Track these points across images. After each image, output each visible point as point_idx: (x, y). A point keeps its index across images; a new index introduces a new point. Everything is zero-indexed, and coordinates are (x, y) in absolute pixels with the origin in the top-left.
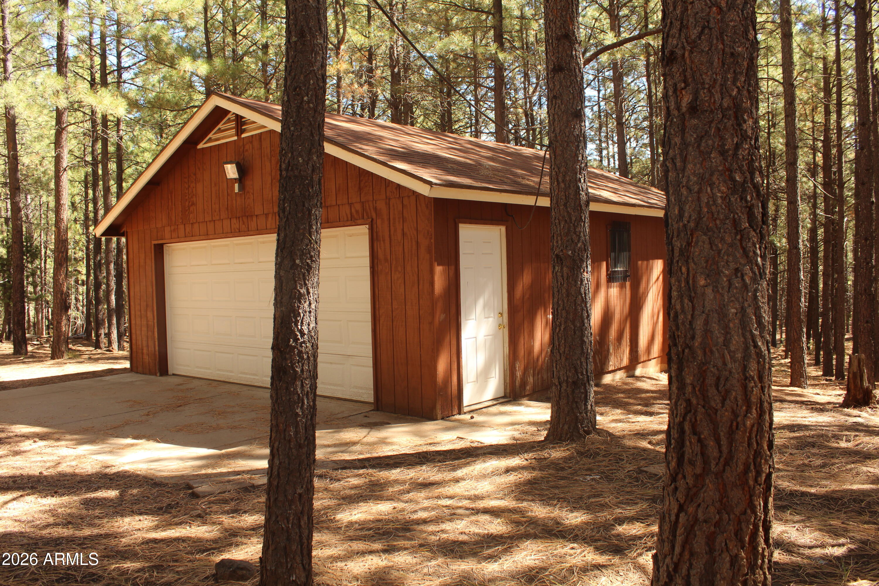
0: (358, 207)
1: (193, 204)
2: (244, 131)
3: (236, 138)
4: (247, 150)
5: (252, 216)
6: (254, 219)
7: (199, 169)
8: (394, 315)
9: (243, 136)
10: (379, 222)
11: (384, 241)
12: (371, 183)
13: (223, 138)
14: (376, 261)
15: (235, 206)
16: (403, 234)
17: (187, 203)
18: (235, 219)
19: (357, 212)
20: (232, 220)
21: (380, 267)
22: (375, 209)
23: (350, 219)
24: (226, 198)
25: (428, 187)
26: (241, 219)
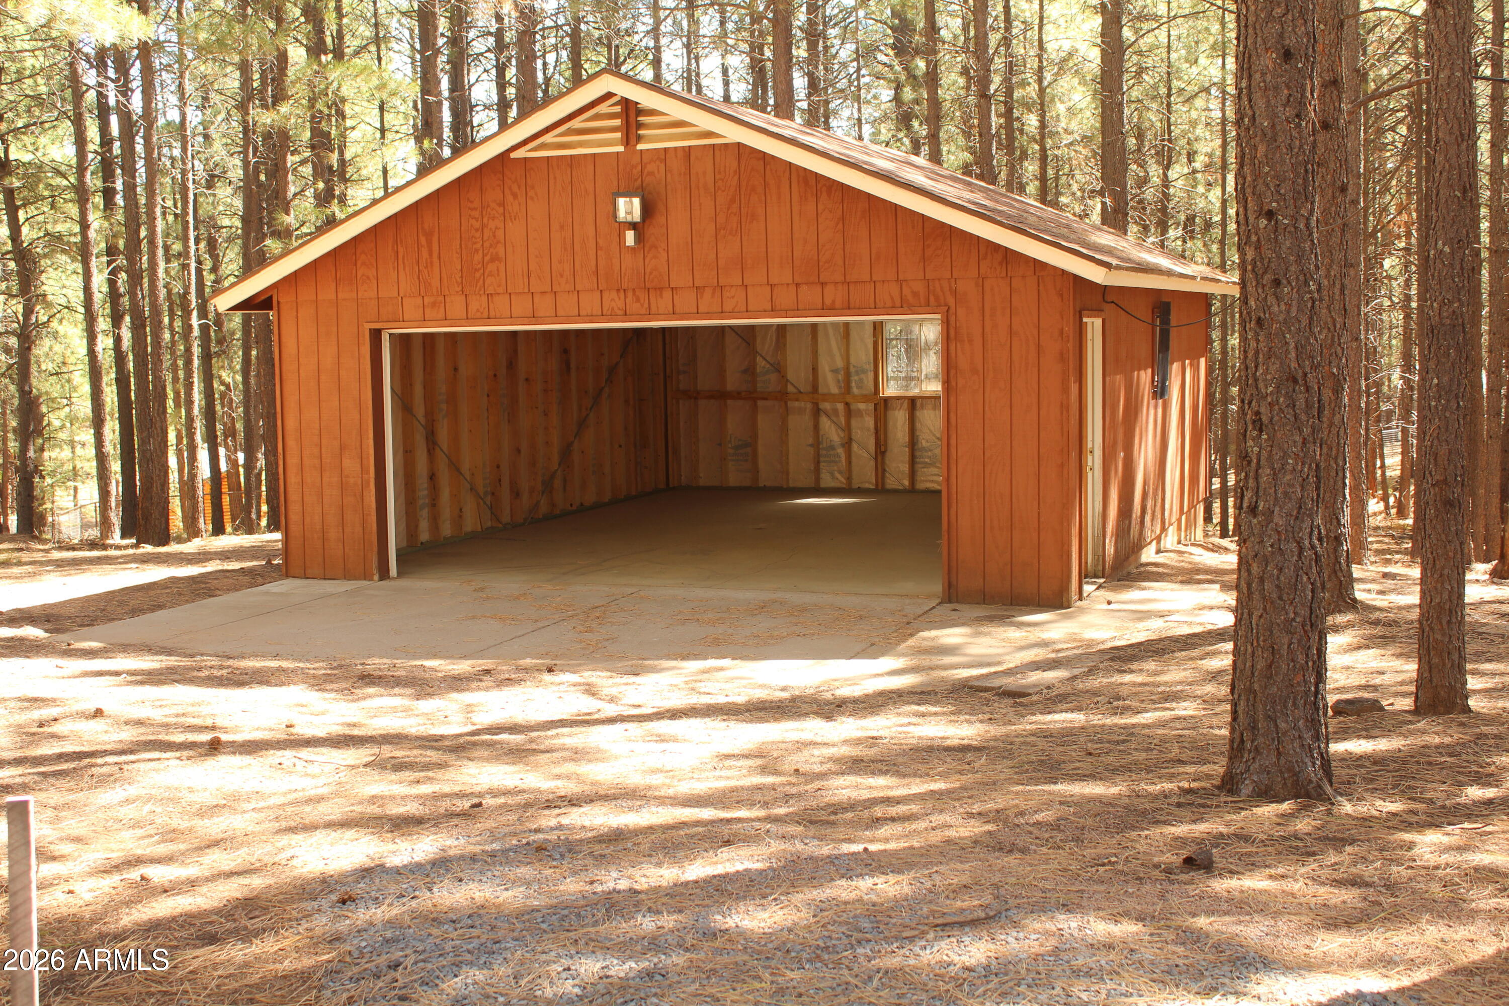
0: (919, 287)
1: (495, 259)
2: (639, 139)
3: (621, 149)
4: (651, 174)
5: (661, 289)
6: (667, 294)
7: (515, 196)
8: (987, 454)
9: (640, 147)
10: (961, 312)
11: (971, 341)
12: (948, 253)
13: (581, 144)
14: (952, 372)
15: (617, 268)
16: (1011, 332)
17: (478, 257)
18: (614, 294)
19: (915, 294)
20: (606, 295)
21: (961, 382)
22: (955, 293)
23: (898, 304)
24: (592, 253)
25: (1103, 270)
26: (630, 294)
